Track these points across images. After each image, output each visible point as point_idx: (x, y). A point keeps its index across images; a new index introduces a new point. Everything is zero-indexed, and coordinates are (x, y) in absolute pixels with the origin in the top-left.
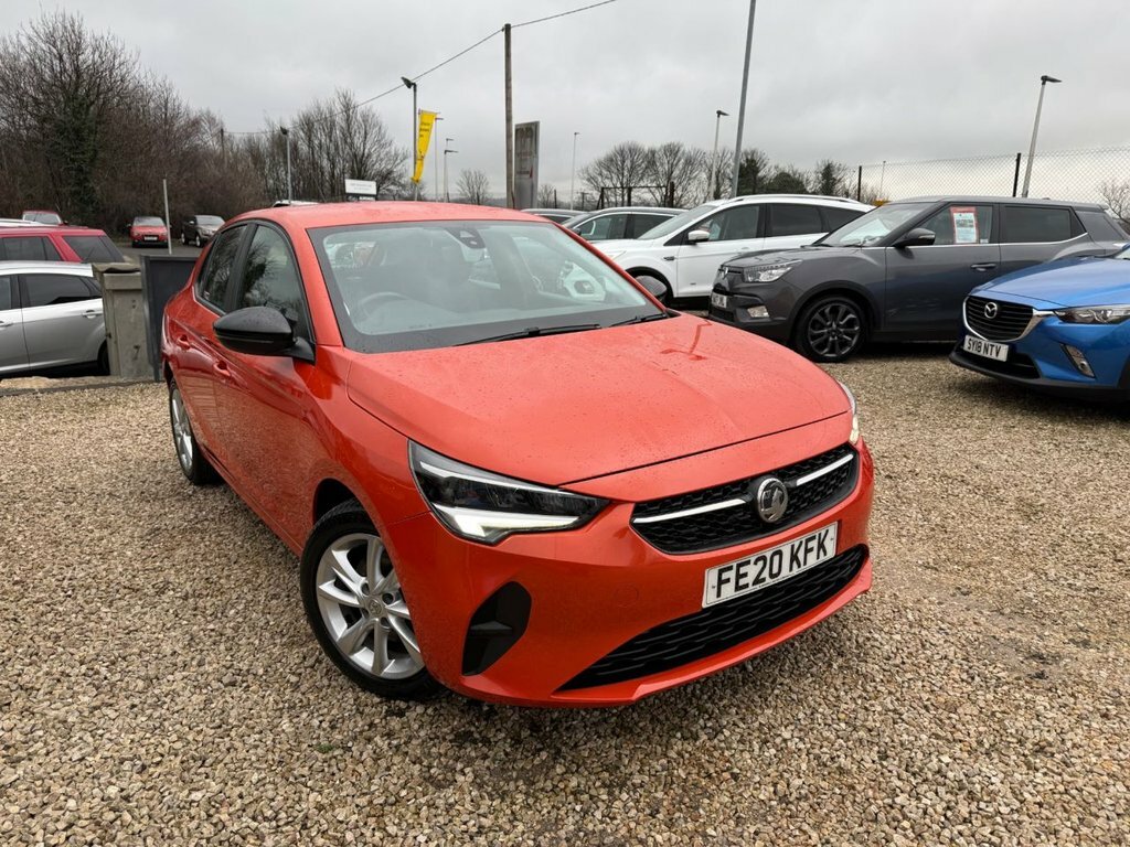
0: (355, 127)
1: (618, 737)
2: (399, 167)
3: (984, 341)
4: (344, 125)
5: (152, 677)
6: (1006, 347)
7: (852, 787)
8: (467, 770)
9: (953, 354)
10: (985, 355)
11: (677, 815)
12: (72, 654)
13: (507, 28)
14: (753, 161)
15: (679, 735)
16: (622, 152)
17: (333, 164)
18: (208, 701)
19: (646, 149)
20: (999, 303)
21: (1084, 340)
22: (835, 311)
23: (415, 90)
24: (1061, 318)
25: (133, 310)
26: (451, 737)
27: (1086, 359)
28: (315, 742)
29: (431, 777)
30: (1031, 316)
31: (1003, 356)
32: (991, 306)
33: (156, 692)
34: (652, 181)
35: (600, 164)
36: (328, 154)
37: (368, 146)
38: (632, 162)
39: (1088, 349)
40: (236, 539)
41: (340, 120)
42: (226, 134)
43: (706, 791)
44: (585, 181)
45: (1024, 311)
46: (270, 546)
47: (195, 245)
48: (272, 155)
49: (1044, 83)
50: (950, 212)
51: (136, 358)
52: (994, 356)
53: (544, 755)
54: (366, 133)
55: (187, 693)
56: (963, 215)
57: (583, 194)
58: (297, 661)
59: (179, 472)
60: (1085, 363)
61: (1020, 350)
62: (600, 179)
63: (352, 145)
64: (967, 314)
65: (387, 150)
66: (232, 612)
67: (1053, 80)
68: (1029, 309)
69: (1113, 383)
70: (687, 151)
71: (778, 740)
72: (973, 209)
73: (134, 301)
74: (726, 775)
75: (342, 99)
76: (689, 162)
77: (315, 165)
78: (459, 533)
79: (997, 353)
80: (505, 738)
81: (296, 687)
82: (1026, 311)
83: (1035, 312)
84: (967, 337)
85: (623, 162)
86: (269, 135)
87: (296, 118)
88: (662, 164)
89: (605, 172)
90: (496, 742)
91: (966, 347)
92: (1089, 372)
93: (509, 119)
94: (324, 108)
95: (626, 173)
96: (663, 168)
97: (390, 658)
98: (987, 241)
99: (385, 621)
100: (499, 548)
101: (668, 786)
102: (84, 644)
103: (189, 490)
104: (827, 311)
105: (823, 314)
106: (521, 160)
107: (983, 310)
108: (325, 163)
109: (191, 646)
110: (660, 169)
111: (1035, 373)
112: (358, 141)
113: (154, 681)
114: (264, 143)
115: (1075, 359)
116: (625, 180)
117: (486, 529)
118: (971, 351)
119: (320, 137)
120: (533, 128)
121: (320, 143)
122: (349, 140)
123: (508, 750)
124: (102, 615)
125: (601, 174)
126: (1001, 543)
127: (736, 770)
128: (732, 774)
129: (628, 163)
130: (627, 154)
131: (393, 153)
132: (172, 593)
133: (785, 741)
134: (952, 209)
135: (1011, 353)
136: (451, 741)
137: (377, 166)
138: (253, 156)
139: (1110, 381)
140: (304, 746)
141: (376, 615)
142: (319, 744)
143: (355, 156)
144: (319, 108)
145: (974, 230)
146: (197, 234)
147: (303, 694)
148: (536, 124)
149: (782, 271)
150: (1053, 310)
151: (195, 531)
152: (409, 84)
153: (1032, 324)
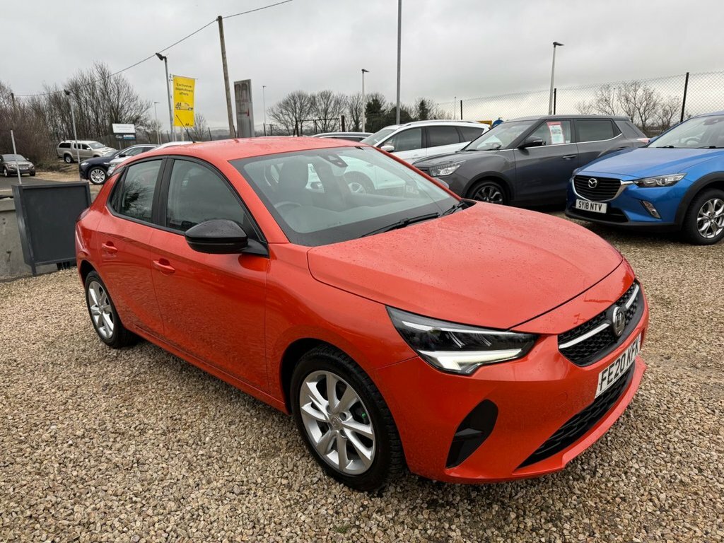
0: (110, 87)
1: (534, 486)
2: (145, 114)
3: (590, 202)
4: (102, 86)
5: (180, 498)
6: (605, 204)
7: (696, 493)
8: (453, 527)
9: (567, 211)
10: (592, 210)
11: (607, 533)
12: (106, 491)
13: (220, 19)
14: (377, 100)
15: (571, 478)
16: (293, 97)
17: (97, 114)
18: (234, 509)
19: (309, 95)
20: (598, 178)
21: (651, 197)
22: (487, 191)
23: (166, 62)
24: (638, 185)
25: (4, 226)
26: (426, 506)
27: (655, 208)
28: (332, 526)
29: (429, 536)
30: (620, 185)
31: (604, 209)
32: (593, 181)
33: (189, 508)
34: (315, 116)
35: (280, 106)
36: (92, 106)
37: (121, 100)
38: (301, 103)
39: (657, 202)
40: (174, 385)
41: (99, 84)
42: (15, 97)
43: (614, 513)
44: (272, 117)
45: (616, 182)
46: (202, 387)
47: (4, 176)
48: (50, 109)
49: (555, 47)
50: (546, 125)
51: (9, 260)
52: (598, 211)
53: (496, 507)
54: (119, 93)
55: (214, 506)
56: (555, 126)
57: (271, 125)
58: (280, 468)
59: (95, 341)
60: (655, 210)
61: (613, 206)
62: (281, 115)
63: (109, 100)
64: (575, 186)
65: (135, 102)
66: (207, 439)
67: (560, 45)
68: (618, 181)
69: (670, 222)
70: (335, 96)
71: (633, 470)
72: (559, 122)
73: (4, 219)
74: (618, 500)
75: (99, 69)
76: (337, 102)
77: (82, 115)
78: (441, 369)
79: (600, 209)
80: (461, 500)
81: (290, 487)
82: (615, 183)
83: (622, 183)
84: (578, 201)
85: (295, 104)
86: (47, 96)
87: (67, 84)
88: (320, 105)
89: (284, 111)
90: (458, 504)
91: (577, 206)
92: (658, 216)
93: (226, 79)
94: (86, 75)
95: (298, 111)
96: (321, 107)
97: (349, 459)
98: (569, 141)
99: (342, 432)
100: (473, 377)
101: (588, 514)
102: (109, 481)
103: (113, 352)
104: (483, 191)
105: (481, 193)
106: (240, 105)
107: (588, 183)
108: (91, 113)
109: (192, 470)
110: (320, 108)
111: (625, 219)
112: (113, 97)
113: (182, 500)
114: (44, 102)
115: (649, 209)
116: (297, 116)
117: (461, 364)
118: (581, 208)
119: (85, 95)
120: (247, 83)
121: (86, 100)
122: (106, 97)
123: (469, 508)
124: (109, 456)
125: (282, 112)
126: (663, 324)
127: (622, 495)
128: (621, 498)
129: (298, 104)
130: (297, 99)
131: (139, 104)
132: (151, 431)
133: (636, 470)
134: (548, 123)
135: (608, 208)
136: (427, 508)
137: (128, 114)
138: (36, 110)
139: (669, 221)
140: (326, 530)
141: (337, 428)
142: (335, 527)
143: (112, 108)
144: (83, 76)
145: (561, 135)
146: (4, 168)
147: (299, 491)
148: (249, 81)
149: (454, 168)
150: (633, 180)
151: (137, 383)
152: (161, 58)
153: (620, 190)
